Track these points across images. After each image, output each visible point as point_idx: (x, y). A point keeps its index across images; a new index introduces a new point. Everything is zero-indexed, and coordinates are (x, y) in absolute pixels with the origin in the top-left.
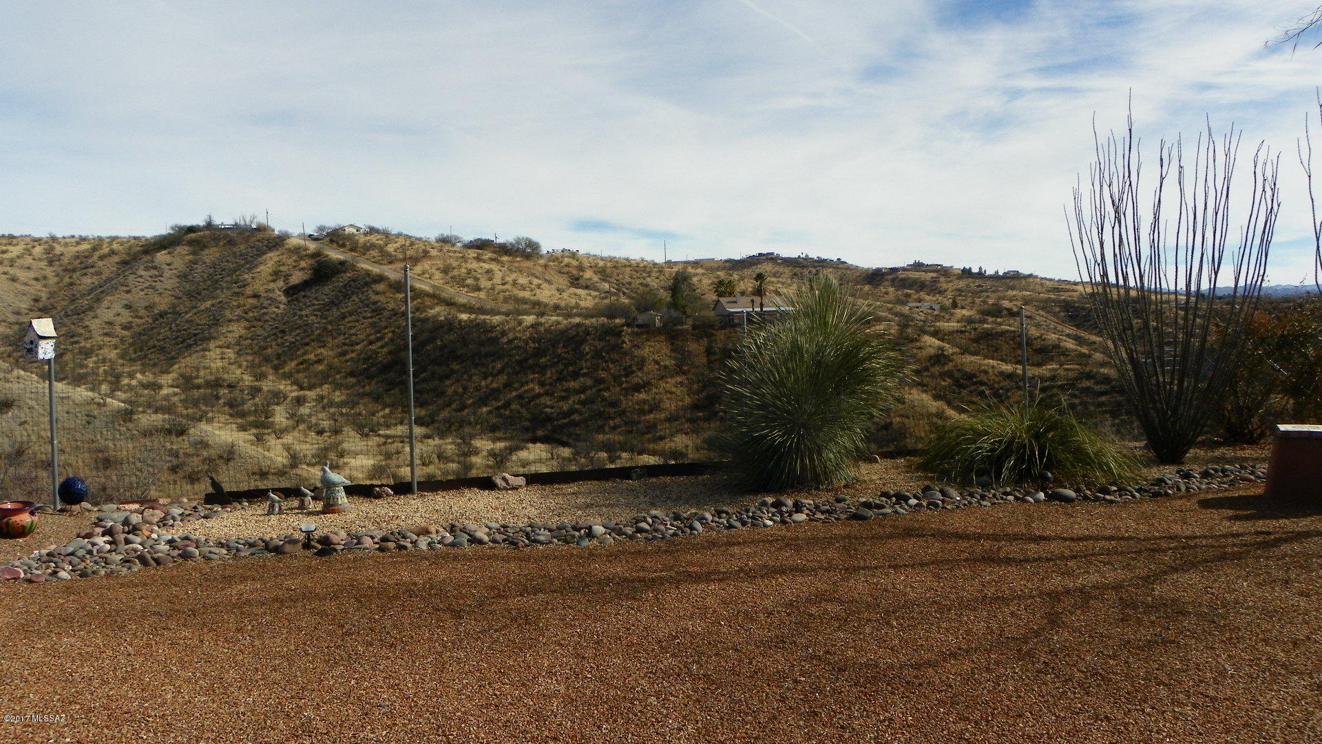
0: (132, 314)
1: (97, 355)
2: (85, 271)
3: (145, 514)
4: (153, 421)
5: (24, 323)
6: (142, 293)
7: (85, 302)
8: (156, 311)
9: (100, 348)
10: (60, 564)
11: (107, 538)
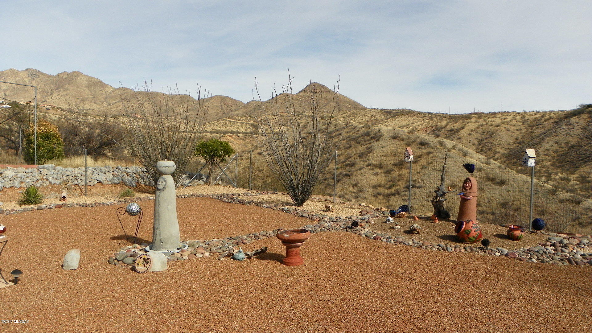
0: (558, 146)
1: (541, 164)
2: (538, 126)
3: (570, 240)
4: (565, 196)
5: (511, 149)
6: (563, 136)
7: (537, 140)
8: (570, 145)
9: (543, 161)
10: (532, 255)
11: (552, 248)
